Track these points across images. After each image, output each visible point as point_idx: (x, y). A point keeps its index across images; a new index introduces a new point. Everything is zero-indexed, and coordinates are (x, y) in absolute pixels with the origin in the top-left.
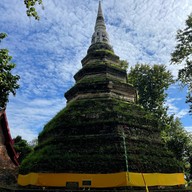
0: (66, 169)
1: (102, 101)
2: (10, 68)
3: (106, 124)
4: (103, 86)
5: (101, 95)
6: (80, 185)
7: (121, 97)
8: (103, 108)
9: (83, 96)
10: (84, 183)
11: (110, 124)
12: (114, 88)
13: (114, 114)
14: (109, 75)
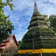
0: (26, 49)
1: (36, 29)
2: (11, 24)
3: (37, 35)
4: (36, 25)
5: (36, 27)
6: (29, 53)
7: (42, 27)
8: (36, 31)
9: (31, 28)
10: (30, 52)
11: (38, 35)
12: (40, 24)
13: (39, 32)
14: (38, 21)
